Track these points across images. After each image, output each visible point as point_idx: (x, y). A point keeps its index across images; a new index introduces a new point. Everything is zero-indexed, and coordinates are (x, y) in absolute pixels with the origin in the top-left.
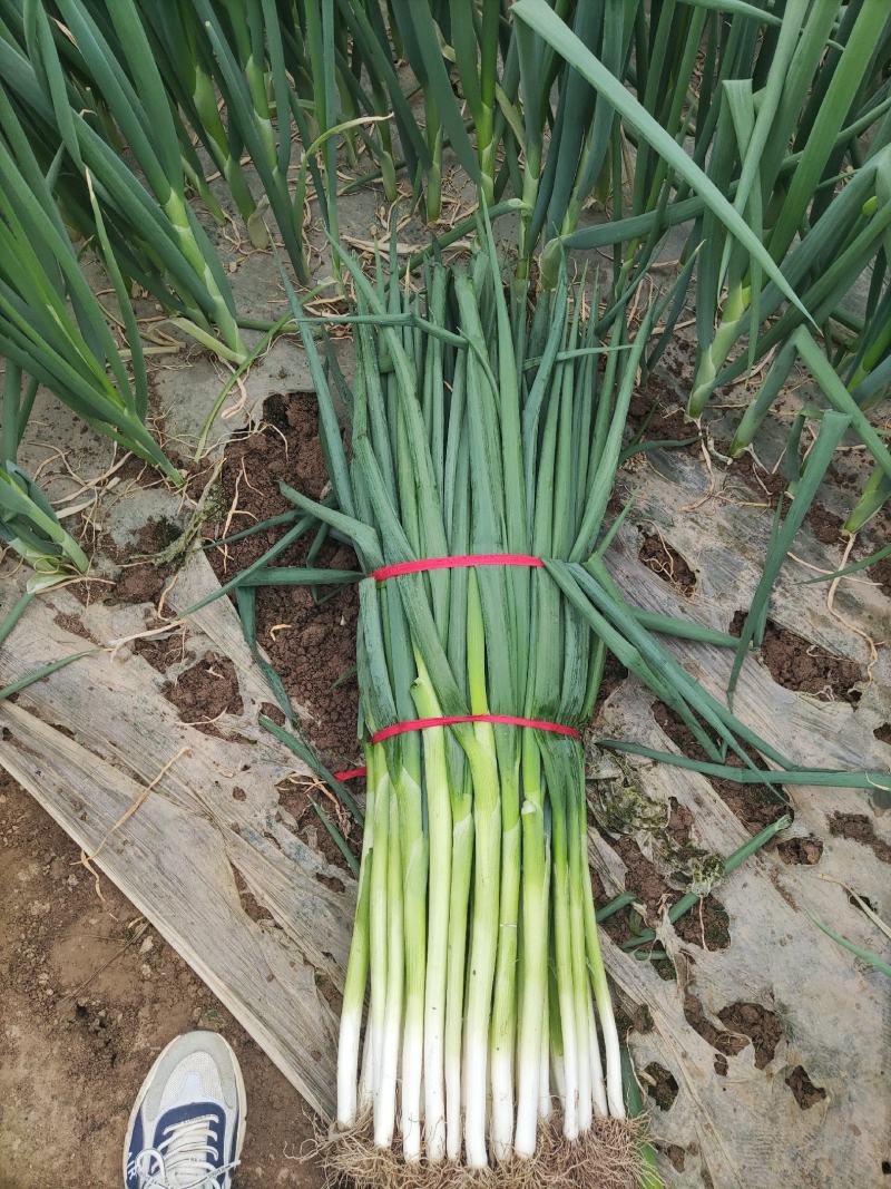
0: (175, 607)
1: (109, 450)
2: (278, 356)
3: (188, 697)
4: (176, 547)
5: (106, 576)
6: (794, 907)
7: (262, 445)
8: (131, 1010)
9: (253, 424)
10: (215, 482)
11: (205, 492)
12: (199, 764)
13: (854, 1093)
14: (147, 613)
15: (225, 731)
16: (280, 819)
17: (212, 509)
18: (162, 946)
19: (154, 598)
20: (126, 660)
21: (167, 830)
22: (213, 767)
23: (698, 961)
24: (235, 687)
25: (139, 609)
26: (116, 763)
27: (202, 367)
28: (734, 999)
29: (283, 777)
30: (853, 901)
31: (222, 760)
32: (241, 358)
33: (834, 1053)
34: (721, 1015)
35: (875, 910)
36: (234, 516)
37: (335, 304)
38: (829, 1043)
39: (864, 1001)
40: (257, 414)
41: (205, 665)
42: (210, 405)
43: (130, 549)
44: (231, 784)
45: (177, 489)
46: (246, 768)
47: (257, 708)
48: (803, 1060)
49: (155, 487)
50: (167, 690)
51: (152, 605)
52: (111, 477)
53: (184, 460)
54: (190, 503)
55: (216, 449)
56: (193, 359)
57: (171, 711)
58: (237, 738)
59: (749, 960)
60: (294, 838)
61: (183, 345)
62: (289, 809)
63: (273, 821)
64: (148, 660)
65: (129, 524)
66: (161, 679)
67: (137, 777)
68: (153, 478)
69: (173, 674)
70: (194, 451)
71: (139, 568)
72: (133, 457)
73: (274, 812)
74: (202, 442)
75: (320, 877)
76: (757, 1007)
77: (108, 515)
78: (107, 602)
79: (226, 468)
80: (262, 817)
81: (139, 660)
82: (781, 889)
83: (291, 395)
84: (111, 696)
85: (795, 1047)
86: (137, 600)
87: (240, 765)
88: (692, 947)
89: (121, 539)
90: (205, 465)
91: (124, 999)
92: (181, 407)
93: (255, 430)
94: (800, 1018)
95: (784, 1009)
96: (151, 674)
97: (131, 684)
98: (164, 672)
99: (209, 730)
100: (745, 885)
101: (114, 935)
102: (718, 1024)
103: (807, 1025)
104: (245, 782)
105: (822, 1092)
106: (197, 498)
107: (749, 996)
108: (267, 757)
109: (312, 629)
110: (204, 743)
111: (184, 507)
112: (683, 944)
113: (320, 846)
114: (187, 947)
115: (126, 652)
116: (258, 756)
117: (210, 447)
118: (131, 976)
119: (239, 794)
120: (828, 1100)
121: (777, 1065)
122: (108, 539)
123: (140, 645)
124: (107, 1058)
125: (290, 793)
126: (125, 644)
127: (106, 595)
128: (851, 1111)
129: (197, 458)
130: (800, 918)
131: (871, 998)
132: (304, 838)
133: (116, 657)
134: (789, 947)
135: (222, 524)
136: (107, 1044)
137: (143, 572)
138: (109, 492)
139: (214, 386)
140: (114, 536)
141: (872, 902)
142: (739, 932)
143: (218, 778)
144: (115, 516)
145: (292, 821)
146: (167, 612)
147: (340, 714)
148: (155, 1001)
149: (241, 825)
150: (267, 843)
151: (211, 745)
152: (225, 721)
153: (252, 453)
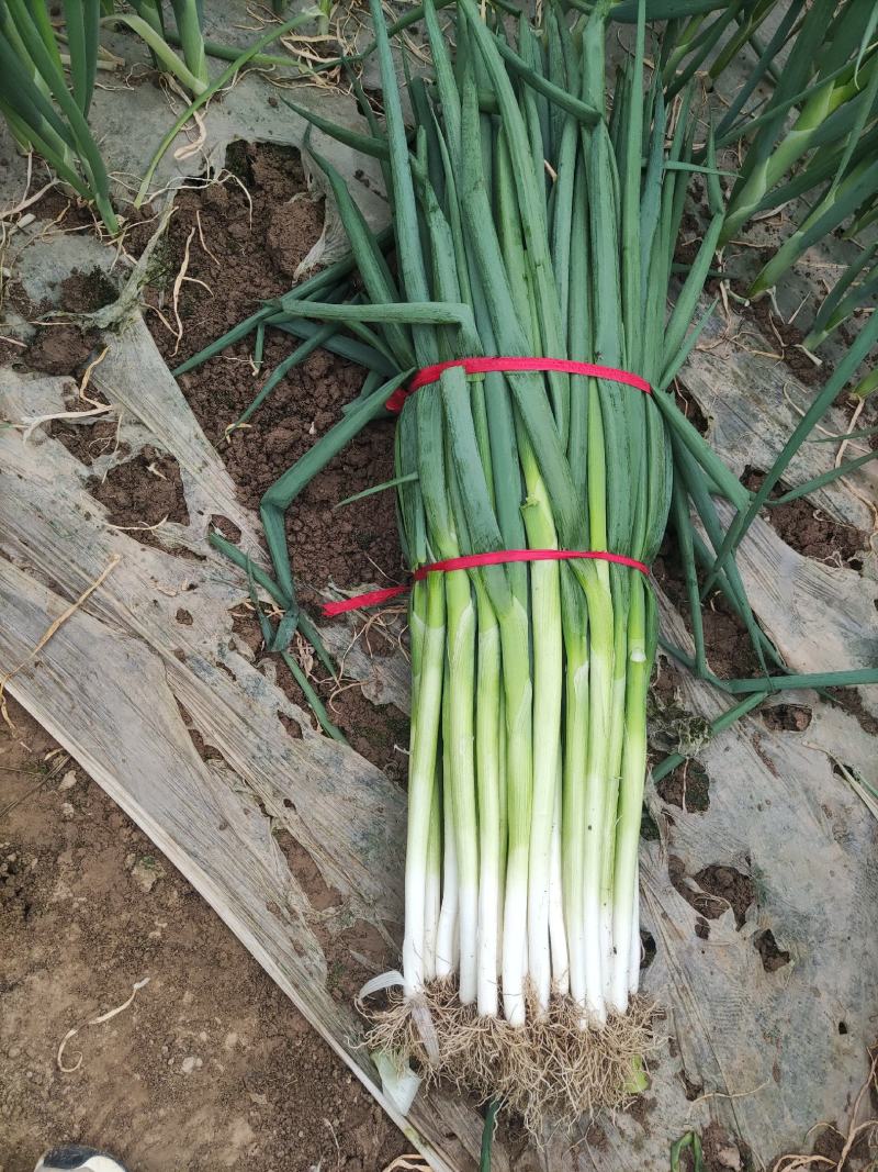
0: (104, 386)
1: (21, 178)
2: (245, 94)
3: (122, 497)
4: (107, 314)
5: (14, 335)
6: (774, 773)
7: (222, 199)
8: (49, 855)
9: (212, 172)
10: (160, 238)
11: (150, 248)
12: (133, 578)
13: (819, 957)
14: (67, 390)
15: (167, 541)
16: (234, 648)
17: (155, 271)
18: (86, 782)
19: (76, 372)
20: (40, 443)
21: (93, 651)
22: (151, 584)
23: (678, 822)
24: (180, 491)
25: (58, 383)
26: (27, 566)
27: (146, 92)
28: (710, 862)
29: (238, 601)
30: (837, 770)
31: (163, 575)
32: (201, 86)
33: (805, 918)
34: (698, 878)
35: (858, 780)
36: (185, 284)
37: (315, 45)
38: (802, 908)
39: (838, 869)
40: (218, 161)
41: (142, 461)
42: (155, 140)
43: (47, 306)
44: (172, 607)
45: (110, 239)
46: (192, 587)
47: (205, 520)
48: (772, 924)
49: (81, 233)
50: (93, 485)
51: (73, 380)
52: (25, 212)
53: (120, 204)
54: (127, 258)
55: (163, 196)
56: (133, 81)
57: (99, 512)
58: (184, 552)
59: (727, 823)
60: (252, 670)
61: (122, 61)
62: (244, 637)
63: (226, 649)
64: (69, 448)
65: (47, 274)
66: (85, 472)
67: (53, 586)
68: (82, 219)
69: (101, 467)
70: (134, 194)
71: (60, 330)
72: (52, 192)
73: (227, 639)
74: (144, 186)
75: (281, 716)
76: (732, 870)
77: (19, 259)
78: (16, 367)
79: (174, 222)
80: (212, 645)
81: (55, 444)
82: (762, 755)
83: (258, 145)
84: (21, 485)
85: (766, 912)
86: (54, 371)
87: (186, 584)
88: (672, 808)
89: (35, 292)
90: (146, 212)
91: (40, 842)
92: (117, 139)
93: (215, 180)
94: (774, 882)
95: (760, 873)
96: (71, 464)
97: (46, 472)
98: (89, 464)
99: (146, 539)
100: (727, 749)
101: (25, 768)
102: (696, 887)
103: (780, 890)
104: (191, 603)
105: (786, 956)
106: (137, 254)
107: (725, 857)
108: (218, 578)
109: (278, 433)
110: (139, 553)
111: (119, 263)
112: (664, 804)
113: (279, 683)
114: (119, 787)
115: (41, 434)
116: (207, 574)
117: (157, 193)
118: (49, 815)
119: (184, 617)
120: (792, 963)
121: (751, 928)
122: (18, 289)
123: (56, 428)
124: (18, 910)
125: (248, 620)
126: (41, 425)
127: (15, 358)
128: (814, 974)
129: (138, 204)
130: (779, 783)
131: (845, 866)
132: (262, 670)
133: (31, 439)
134: (765, 813)
135: (169, 290)
136: (18, 893)
137: (65, 336)
138: (20, 230)
139: (159, 117)
140: (27, 286)
141: (855, 770)
142: (719, 796)
143: (158, 597)
144: (28, 261)
145: (249, 652)
146: (91, 391)
147: (307, 536)
148: (79, 845)
149: (187, 652)
150: (218, 672)
151: (151, 555)
152: (166, 530)
153: (209, 208)
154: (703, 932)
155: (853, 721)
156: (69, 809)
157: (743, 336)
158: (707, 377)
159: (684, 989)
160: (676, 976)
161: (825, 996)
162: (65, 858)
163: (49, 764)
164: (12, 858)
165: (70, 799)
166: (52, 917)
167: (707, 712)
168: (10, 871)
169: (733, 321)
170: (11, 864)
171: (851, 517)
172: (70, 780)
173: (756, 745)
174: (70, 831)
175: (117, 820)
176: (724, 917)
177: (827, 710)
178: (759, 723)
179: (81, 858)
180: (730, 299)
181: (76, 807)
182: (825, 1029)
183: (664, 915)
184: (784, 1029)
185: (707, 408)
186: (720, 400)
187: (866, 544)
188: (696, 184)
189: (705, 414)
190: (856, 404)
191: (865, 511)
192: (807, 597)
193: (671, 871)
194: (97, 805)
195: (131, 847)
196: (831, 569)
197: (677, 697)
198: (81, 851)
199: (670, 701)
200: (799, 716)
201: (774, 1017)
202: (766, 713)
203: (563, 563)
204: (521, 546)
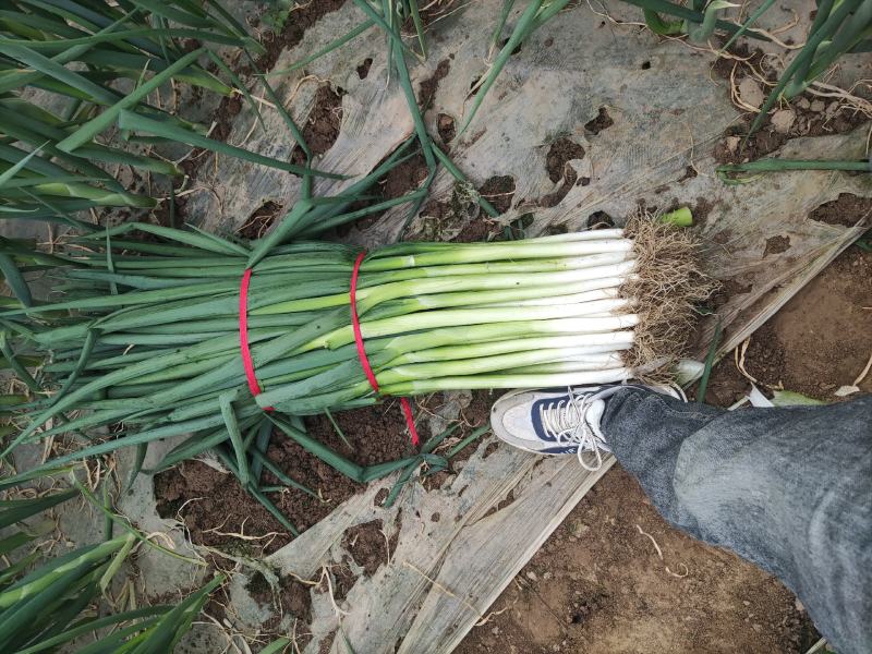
0: (312, 571)
1: (206, 627)
2: (130, 508)
3: (372, 558)
4: (270, 577)
5: (292, 624)
6: (484, 132)
7: (192, 519)
8: (573, 585)
9: (178, 525)
10: (222, 551)
11: (229, 557)
12: (417, 549)
13: (600, 89)
14: (318, 591)
15: (393, 530)
16: (449, 487)
17: (241, 551)
19: (307, 588)
20: (349, 605)
21: (459, 568)
22: (419, 538)
23: (522, 197)
24: (364, 525)
25: (315, 597)
26: (417, 606)
27: (142, 564)
28: (545, 172)
29: (422, 488)
30: (475, 92)
31: (413, 532)
32: (131, 537)
33: (574, 104)
34: (555, 182)
35: (479, 78)
36: (246, 533)
37: (91, 469)
38: (568, 107)
39: (541, 83)
40: (172, 523)
41: (350, 548)
42: (167, 558)
43: (271, 609)
44: (430, 525)
45: (228, 578)
46: (418, 514)
47: (378, 510)
48: (580, 125)
49: (228, 593)
50: (369, 573)
51: (312, 589)
52: (224, 625)
53: (208, 573)
54: (237, 567)
55: (198, 552)
56: (137, 571)
57: (383, 570)
58: (398, 519)
59: (520, 162)
60: (461, 476)
61: (127, 578)
62: (442, 482)
63: (450, 492)
64: (350, 589)
65: (255, 609)
66: (362, 578)
67: (427, 591)
68: (221, 594)
69: (358, 570)
70: (200, 567)
71: (284, 602)
72: (208, 610)
73: (445, 492)
74: (195, 561)
75: (485, 456)
76: (549, 156)
77: (250, 625)
78: (309, 622)
79: (211, 543)
80: (449, 500)
81: (349, 596)
82: (474, 140)
83: (157, 498)
84: (373, 616)
85: (573, 131)
86: (308, 601)
87: (417, 519)
88: (514, 201)
89: (266, 615)
90: (209, 558)
91: (566, 591)
92: (171, 577)
93: (182, 524)
94: (554, 127)
95: (548, 138)
96: (358, 587)
97: (365, 601)
98: (357, 577)
99: (394, 541)
100: (473, 165)
102: (561, 182)
103: (558, 123)
104: (427, 514)
105: (602, 110)
106: (234, 563)
107: (541, 162)
108: (410, 500)
109: (320, 474)
110: (404, 545)
111: (241, 571)
112: (512, 208)
113: (467, 458)
115: (344, 605)
116: (409, 506)
117: (198, 556)
118: (551, 585)
119: (435, 518)
120: (606, 106)
121: (584, 142)
122: (266, 625)
123: (340, 596)
124: (604, 601)
125: (432, 481)
126: (339, 606)
127: (305, 623)
128: (612, 91)
129: (205, 564)
130: (490, 128)
131: (537, 79)
132: (460, 470)
133: (348, 610)
134: (510, 136)
135: (251, 542)
136: (595, 601)
137: (287, 598)
138: (234, 626)
139: (154, 555)
140: (263, 620)
141: (474, 80)
142: (503, 169)
143: (426, 534)
144: (250, 621)
145: (450, 479)
146: (316, 578)
147: (378, 451)
148: (566, 568)
149: (456, 515)
150: (465, 495)
151: (404, 539)
152: (388, 531)
153: (199, 525)
154: (585, 182)
155: (442, 82)
156: (547, 576)
157: (208, 177)
158: (238, 205)
159: (624, 189)
160: (616, 195)
161: (626, 82)
162: (574, 576)
163: (525, 587)
164: (576, 605)
165: (542, 575)
166: (606, 583)
167: (451, 181)
168: (585, 605)
169: (200, 186)
170: (580, 605)
171: (310, 97)
172: (532, 575)
173: (467, 145)
174: (559, 574)
175: (551, 548)
176: (575, 167)
177: (438, 103)
178: (453, 143)
179: (573, 567)
180: (187, 188)
181: (545, 571)
182: (647, 78)
183: (579, 206)
184: (650, 108)
185: (257, 204)
186: (252, 196)
187: (326, 84)
188: (119, 216)
189: (262, 204)
190: (236, 93)
191: (304, 86)
192: (366, 127)
193: (550, 206)
194: (544, 560)
195: (565, 539)
196: (344, 115)
197: (445, 201)
198: (569, 567)
199: (448, 205)
200: (443, 123)
201: (642, 116)
202: (447, 140)
203: (362, 320)
204: (355, 347)
